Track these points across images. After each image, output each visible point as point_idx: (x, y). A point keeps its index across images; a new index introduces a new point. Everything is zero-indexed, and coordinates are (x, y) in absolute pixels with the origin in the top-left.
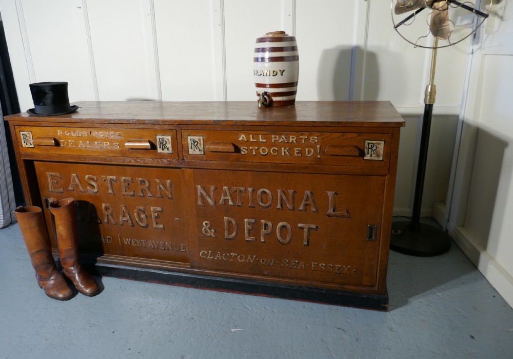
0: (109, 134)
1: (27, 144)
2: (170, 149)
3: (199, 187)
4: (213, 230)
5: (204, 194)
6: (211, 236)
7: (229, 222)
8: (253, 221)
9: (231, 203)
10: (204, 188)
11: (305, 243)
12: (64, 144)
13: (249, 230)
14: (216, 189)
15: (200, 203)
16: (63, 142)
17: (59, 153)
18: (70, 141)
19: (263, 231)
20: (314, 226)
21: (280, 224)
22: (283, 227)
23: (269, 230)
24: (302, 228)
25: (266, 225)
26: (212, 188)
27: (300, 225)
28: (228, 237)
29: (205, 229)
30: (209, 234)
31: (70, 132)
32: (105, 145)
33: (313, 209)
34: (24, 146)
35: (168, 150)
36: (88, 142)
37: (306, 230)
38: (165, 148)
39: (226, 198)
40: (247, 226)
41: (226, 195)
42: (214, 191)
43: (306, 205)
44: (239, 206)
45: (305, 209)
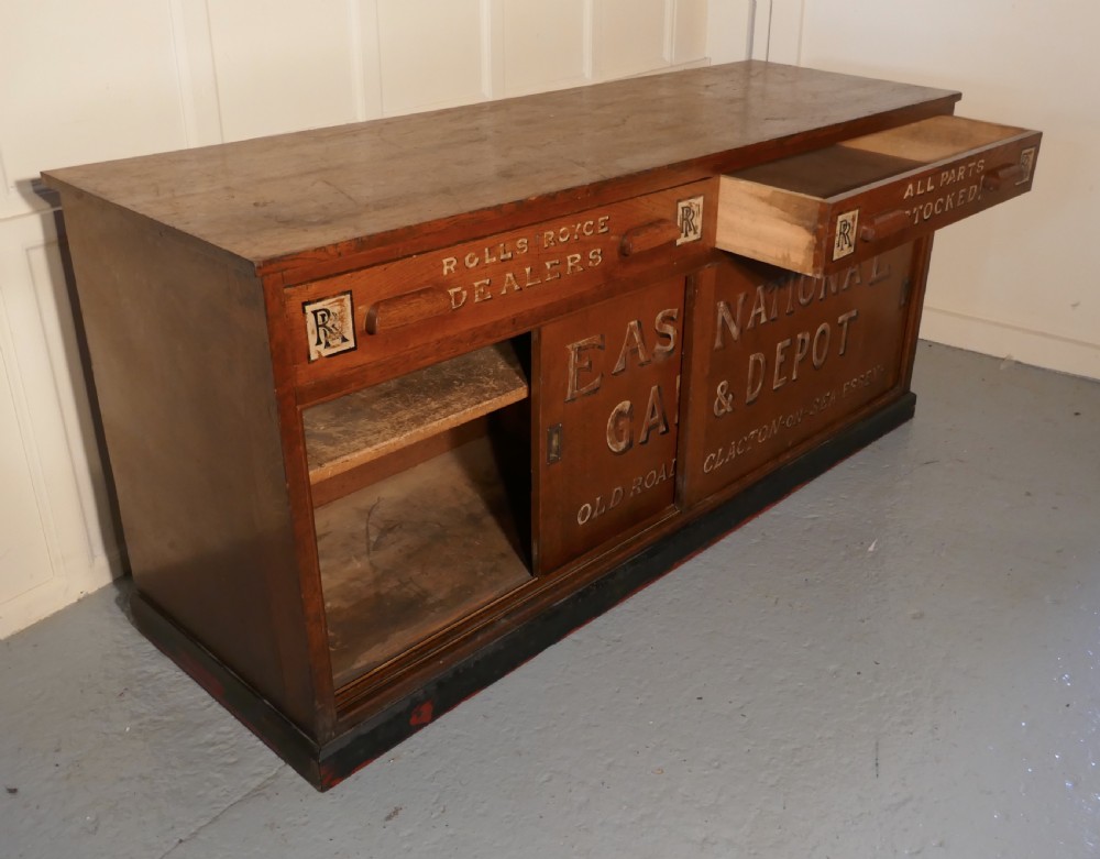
0: (581, 228)
1: (327, 345)
2: (699, 231)
3: (722, 304)
4: (731, 396)
5: (728, 317)
6: (726, 411)
7: (757, 362)
8: (787, 342)
9: (763, 320)
10: (728, 305)
11: (841, 352)
12: (457, 302)
13: (781, 364)
14: (746, 296)
15: (718, 343)
16: (456, 293)
17: (438, 336)
18: (476, 284)
19: (798, 356)
20: (854, 313)
21: (819, 330)
22: (823, 332)
23: (805, 351)
24: (841, 324)
25: (803, 341)
26: (741, 297)
27: (840, 319)
28: (751, 399)
29: (719, 401)
30: (723, 411)
31: (480, 254)
32: (570, 264)
33: (858, 281)
34: (314, 356)
35: (695, 233)
36: (528, 270)
37: (846, 324)
38: (690, 230)
39: (759, 310)
40: (779, 358)
41: (758, 306)
42: (743, 304)
43: (852, 275)
44: (773, 320)
45: (850, 285)
